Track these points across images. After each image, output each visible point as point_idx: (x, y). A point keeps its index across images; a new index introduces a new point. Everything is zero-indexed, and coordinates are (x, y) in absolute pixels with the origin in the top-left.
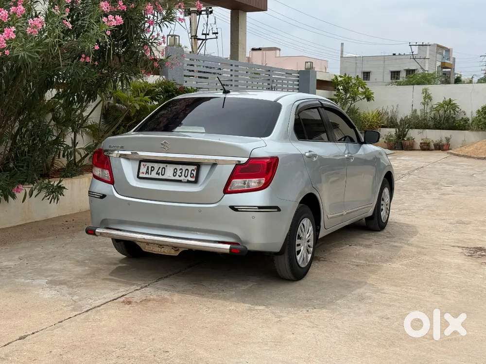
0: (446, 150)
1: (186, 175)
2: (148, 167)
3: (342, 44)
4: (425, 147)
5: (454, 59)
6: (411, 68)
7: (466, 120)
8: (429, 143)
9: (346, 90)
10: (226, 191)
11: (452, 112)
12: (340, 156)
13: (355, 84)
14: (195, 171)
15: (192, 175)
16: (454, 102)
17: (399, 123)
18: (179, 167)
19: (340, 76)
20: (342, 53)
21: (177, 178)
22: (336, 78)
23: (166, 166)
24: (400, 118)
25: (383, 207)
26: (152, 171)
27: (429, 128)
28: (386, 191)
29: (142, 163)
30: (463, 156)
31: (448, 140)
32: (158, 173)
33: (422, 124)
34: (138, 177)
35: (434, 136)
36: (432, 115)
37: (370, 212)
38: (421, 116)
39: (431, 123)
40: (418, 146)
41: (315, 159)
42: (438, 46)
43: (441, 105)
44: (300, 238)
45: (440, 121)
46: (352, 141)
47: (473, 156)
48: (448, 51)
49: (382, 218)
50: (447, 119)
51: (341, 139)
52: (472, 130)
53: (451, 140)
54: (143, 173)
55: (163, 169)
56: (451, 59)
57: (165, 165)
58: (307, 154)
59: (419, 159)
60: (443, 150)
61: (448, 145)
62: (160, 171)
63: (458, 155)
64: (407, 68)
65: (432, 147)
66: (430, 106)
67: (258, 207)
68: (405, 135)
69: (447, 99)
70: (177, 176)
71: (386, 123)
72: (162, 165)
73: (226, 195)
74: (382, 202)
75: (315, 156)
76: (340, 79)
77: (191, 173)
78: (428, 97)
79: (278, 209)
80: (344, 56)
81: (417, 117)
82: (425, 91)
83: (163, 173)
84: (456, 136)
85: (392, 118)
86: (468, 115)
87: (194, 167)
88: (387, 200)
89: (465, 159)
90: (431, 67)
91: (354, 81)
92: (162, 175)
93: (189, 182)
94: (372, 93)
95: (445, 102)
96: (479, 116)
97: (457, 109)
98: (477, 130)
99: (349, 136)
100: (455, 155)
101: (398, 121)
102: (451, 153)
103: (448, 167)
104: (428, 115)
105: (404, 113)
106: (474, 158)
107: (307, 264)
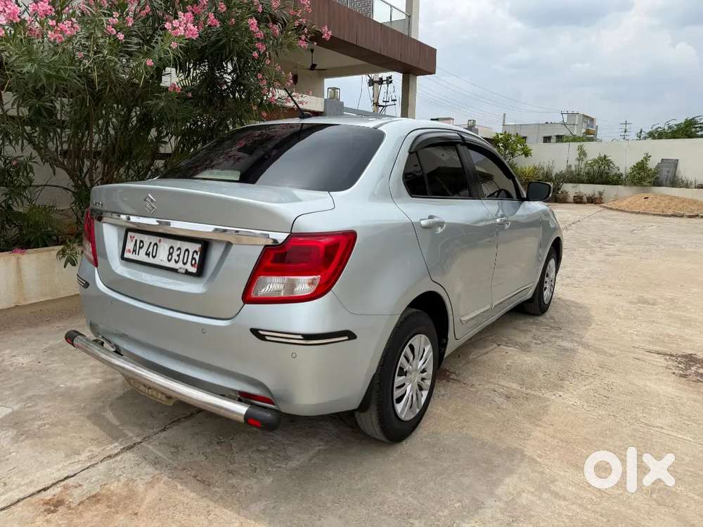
0: (598, 203)
1: (185, 261)
2: (136, 240)
3: (505, 115)
4: (579, 200)
5: (597, 126)
6: (560, 134)
7: (620, 176)
8: (582, 197)
9: (506, 147)
10: (248, 298)
11: (606, 167)
12: (487, 220)
13: (514, 141)
14: (199, 253)
15: (193, 262)
16: (608, 158)
17: (554, 178)
18: (178, 244)
19: (501, 134)
20: (504, 122)
21: (172, 265)
22: (498, 136)
23: (160, 241)
24: (555, 173)
25: (547, 285)
26: (140, 248)
27: (583, 183)
28: (552, 262)
29: (130, 234)
30: (617, 210)
31: (601, 194)
32: (147, 254)
33: (576, 179)
34: (123, 258)
35: (587, 190)
36: (586, 171)
37: (529, 294)
38: (576, 170)
39: (585, 178)
40: (571, 199)
41: (440, 230)
42: (584, 116)
43: (596, 161)
44: (403, 373)
45: (594, 175)
46: (509, 196)
47: (627, 209)
48: (592, 120)
49: (545, 299)
50: (601, 174)
51: (493, 194)
52: (625, 185)
53: (604, 194)
54: (129, 251)
55: (155, 247)
56: (595, 127)
57: (159, 238)
58: (423, 223)
59: (573, 211)
60: (595, 203)
61: (601, 199)
62: (150, 250)
63: (611, 209)
64: (557, 134)
65: (585, 200)
66: (584, 162)
67: (303, 335)
68: (559, 189)
69: (602, 155)
70: (173, 261)
71: (541, 177)
72: (154, 239)
73: (246, 305)
74: (546, 279)
75: (441, 224)
76: (500, 136)
77: (193, 258)
78: (583, 153)
79: (351, 335)
80: (506, 124)
81: (572, 172)
82: (580, 148)
83: (154, 255)
84: (608, 190)
85: (547, 173)
86: (622, 171)
87: (197, 247)
88: (552, 275)
89: (620, 213)
90: (578, 131)
91: (513, 139)
92: (154, 257)
93: (187, 273)
94: (530, 150)
95: (600, 158)
96: (633, 172)
97: (611, 165)
98: (630, 185)
99: (505, 190)
100: (607, 208)
101: (553, 175)
102: (604, 207)
103: (605, 222)
104: (583, 170)
105: (559, 167)
106: (627, 212)
107: (418, 410)
